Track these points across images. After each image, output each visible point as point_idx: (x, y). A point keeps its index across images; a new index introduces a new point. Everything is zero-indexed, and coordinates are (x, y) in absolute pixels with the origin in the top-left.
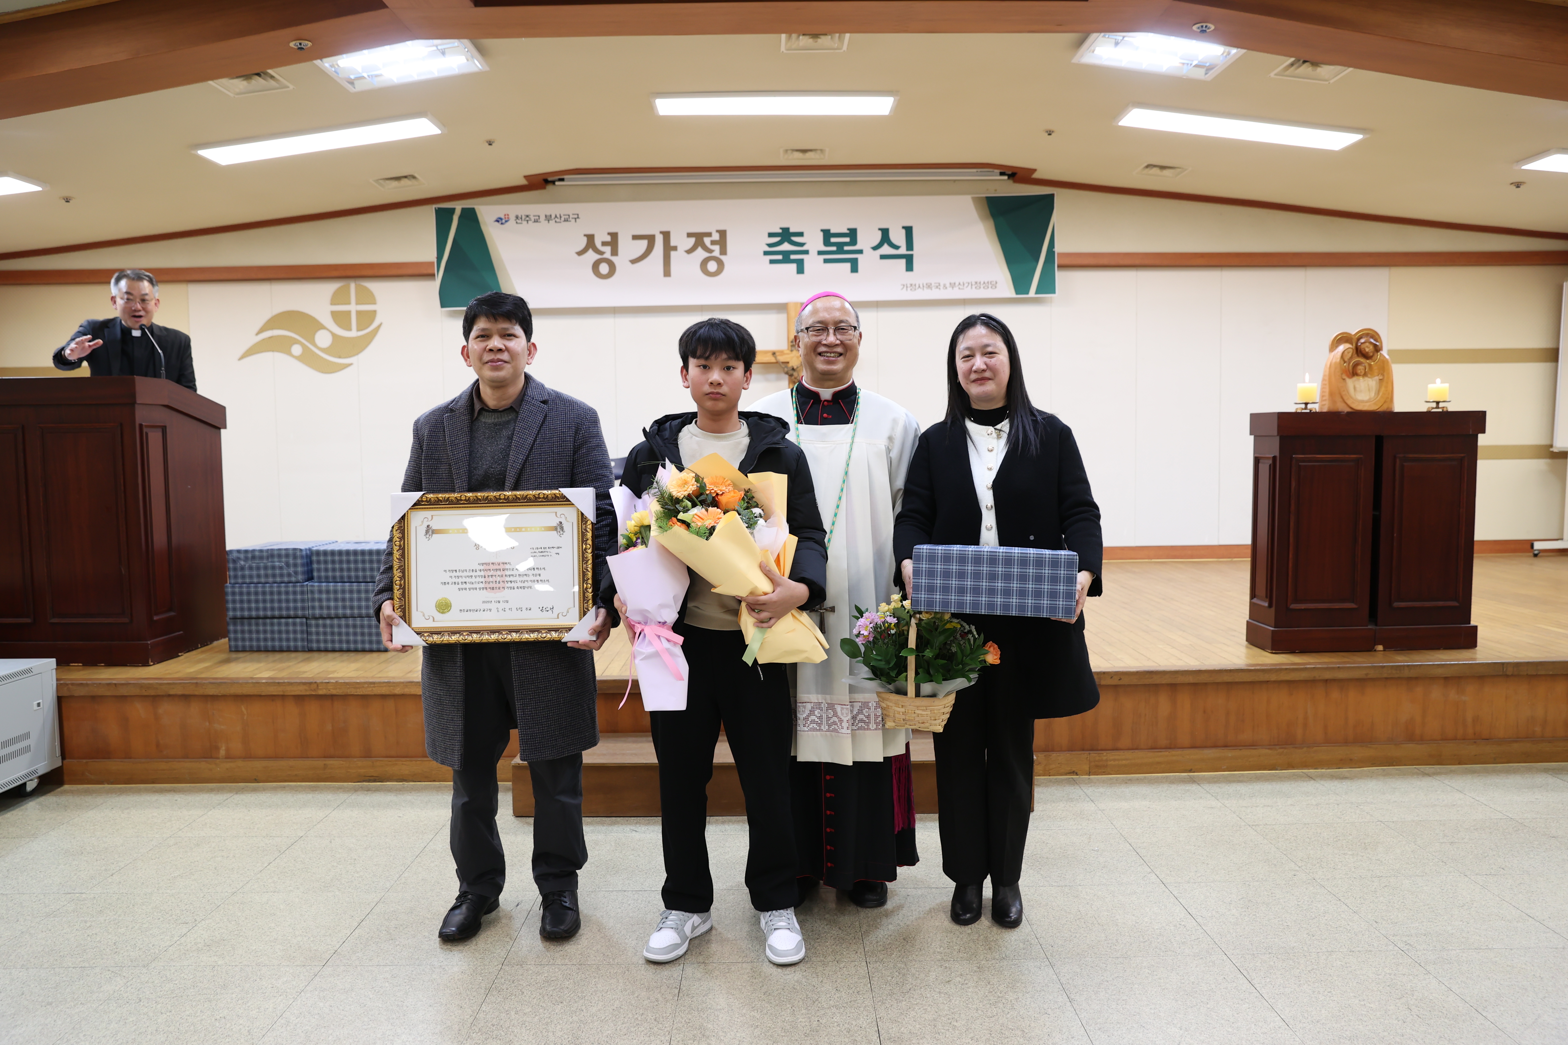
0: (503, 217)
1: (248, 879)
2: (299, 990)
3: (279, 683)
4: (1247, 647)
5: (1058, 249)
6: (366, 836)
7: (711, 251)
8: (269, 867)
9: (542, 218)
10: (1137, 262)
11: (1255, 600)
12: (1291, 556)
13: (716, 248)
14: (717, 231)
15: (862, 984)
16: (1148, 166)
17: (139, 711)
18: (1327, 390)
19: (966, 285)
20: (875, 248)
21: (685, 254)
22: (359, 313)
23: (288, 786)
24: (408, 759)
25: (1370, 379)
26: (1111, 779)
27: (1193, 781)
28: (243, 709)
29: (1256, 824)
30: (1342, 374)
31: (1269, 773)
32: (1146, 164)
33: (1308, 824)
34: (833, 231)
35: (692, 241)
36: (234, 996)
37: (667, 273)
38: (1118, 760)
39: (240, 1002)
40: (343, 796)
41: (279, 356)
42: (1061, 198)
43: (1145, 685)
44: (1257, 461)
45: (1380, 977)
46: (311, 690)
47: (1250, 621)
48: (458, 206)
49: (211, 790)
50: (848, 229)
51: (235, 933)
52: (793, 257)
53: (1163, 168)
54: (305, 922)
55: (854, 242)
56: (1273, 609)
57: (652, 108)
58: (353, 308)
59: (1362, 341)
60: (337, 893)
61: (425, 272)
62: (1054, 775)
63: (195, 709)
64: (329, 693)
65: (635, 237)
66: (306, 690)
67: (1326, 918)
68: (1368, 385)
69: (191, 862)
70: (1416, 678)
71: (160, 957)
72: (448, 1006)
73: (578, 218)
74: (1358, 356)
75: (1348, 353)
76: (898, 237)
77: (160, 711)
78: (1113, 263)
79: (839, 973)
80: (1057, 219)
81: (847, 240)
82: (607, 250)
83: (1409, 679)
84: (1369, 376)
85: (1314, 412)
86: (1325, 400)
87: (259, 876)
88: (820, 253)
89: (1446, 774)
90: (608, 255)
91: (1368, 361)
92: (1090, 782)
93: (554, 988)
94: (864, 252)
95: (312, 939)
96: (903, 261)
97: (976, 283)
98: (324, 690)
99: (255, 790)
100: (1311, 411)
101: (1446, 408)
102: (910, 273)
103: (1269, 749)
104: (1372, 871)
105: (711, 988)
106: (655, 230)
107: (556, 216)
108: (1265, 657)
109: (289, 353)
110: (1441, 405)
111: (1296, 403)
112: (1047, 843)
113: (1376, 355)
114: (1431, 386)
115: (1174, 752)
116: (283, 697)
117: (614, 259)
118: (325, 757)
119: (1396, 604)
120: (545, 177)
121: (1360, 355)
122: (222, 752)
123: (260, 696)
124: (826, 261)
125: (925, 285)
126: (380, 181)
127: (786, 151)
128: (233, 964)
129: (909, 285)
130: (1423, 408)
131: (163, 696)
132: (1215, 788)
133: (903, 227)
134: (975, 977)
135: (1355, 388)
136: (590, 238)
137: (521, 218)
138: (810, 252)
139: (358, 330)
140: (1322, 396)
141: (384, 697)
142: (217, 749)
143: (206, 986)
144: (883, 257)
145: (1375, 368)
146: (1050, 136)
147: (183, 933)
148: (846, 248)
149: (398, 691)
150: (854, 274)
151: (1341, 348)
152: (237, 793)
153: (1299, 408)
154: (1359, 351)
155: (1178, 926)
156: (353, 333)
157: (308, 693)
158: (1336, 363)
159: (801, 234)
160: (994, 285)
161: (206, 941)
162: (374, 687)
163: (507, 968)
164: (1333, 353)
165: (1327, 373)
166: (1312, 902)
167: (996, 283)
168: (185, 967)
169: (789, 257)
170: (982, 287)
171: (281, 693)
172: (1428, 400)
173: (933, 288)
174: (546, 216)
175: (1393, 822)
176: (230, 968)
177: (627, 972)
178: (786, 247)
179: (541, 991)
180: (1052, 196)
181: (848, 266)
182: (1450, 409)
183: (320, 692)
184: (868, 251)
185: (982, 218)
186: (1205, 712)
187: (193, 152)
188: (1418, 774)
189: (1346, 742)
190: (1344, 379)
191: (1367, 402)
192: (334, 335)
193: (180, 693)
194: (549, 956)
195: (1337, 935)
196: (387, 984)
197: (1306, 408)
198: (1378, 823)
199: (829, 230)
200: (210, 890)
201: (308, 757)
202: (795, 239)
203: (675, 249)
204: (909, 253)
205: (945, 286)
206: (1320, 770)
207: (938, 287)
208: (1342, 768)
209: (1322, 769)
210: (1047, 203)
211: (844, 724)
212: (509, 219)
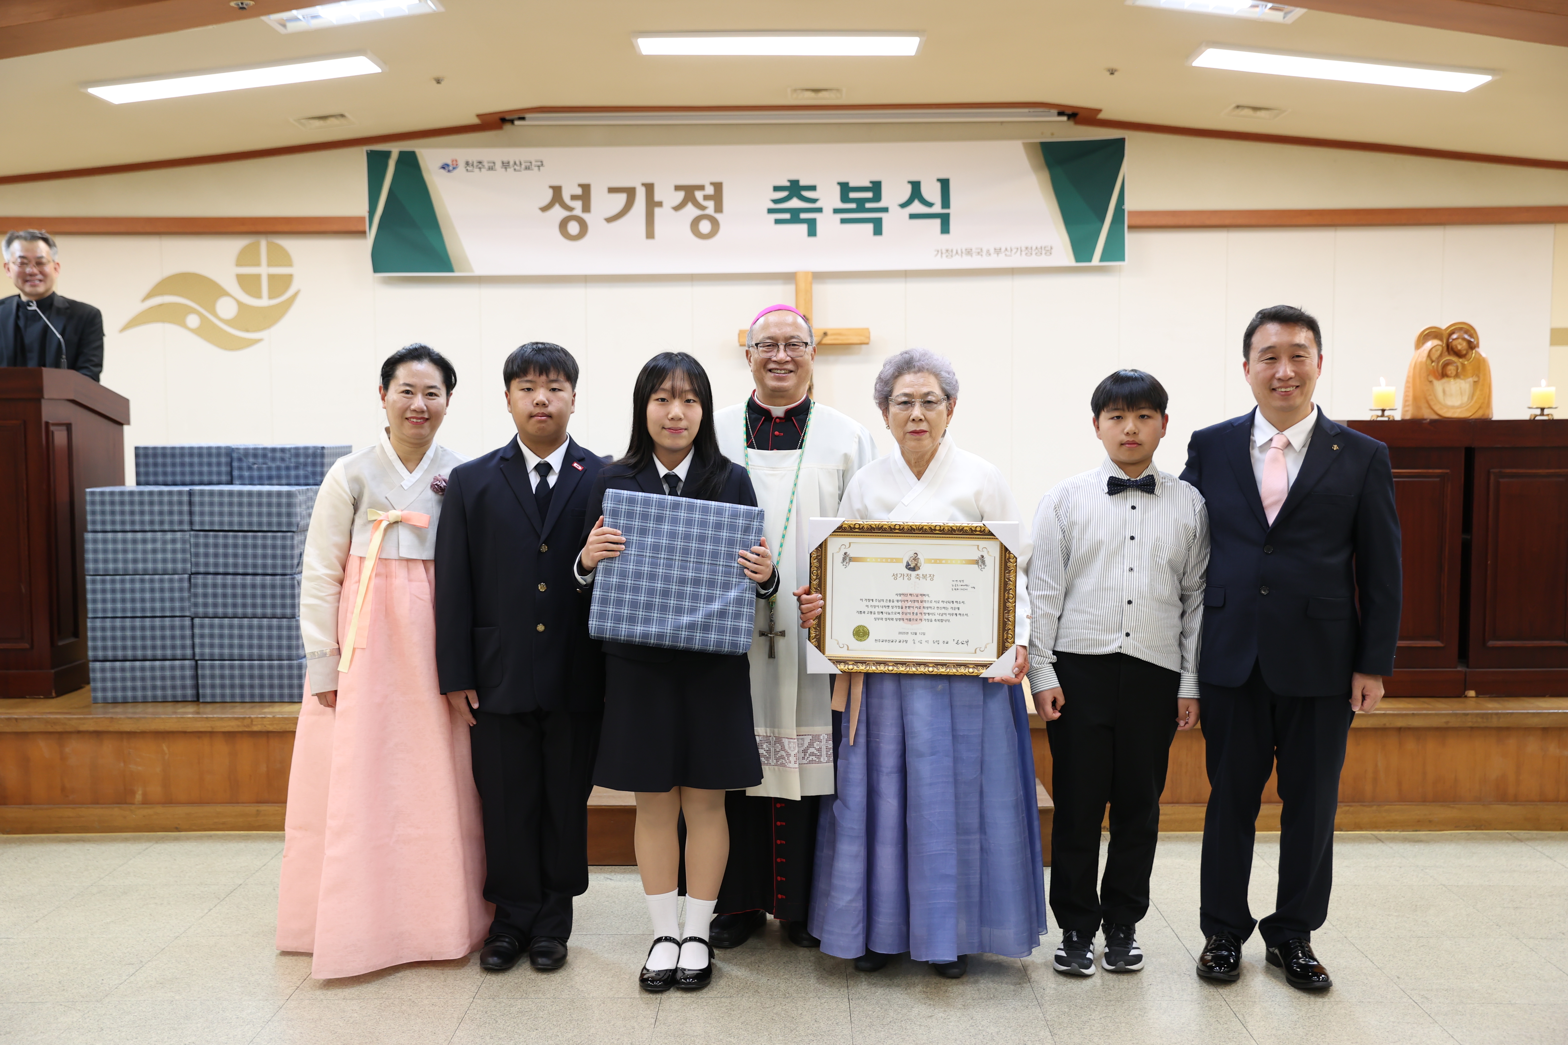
0: (449, 162)
2: (266, 1020)
3: (207, 718)
5: (1128, 206)
7: (703, 208)
8: (209, 913)
9: (498, 165)
10: (1227, 222)
13: (710, 204)
15: (842, 1017)
16: (1238, 107)
17: (43, 750)
18: (1411, 394)
19: (1014, 251)
20: (903, 206)
21: (673, 211)
22: (271, 277)
23: (215, 835)
25: (1462, 382)
28: (165, 748)
30: (1428, 375)
32: (1234, 105)
34: (851, 185)
35: (681, 195)
36: (199, 1025)
37: (650, 234)
39: (206, 1030)
41: (170, 330)
42: (1134, 142)
45: (1382, 1024)
46: (245, 726)
48: (395, 149)
49: (126, 840)
50: (871, 182)
51: (188, 972)
52: (803, 216)
53: (1256, 109)
54: (260, 962)
55: (877, 197)
57: (633, 48)
58: (264, 270)
59: (1455, 336)
61: (354, 229)
63: (108, 747)
64: (264, 729)
65: (612, 190)
66: (238, 726)
67: (1345, 972)
68: (1460, 388)
69: (122, 909)
70: (1508, 729)
71: (112, 993)
72: (421, 1032)
73: (542, 165)
74: (1449, 354)
75: (1437, 351)
76: (932, 192)
77: (67, 750)
78: (1196, 223)
79: (819, 1007)
80: (1126, 168)
81: (869, 195)
82: (578, 205)
83: (1499, 729)
84: (1462, 377)
85: (1394, 421)
86: (1408, 406)
88: (836, 211)
89: (1542, 839)
90: (578, 212)
91: (1461, 360)
93: (528, 1017)
94: (890, 210)
95: (270, 977)
96: (938, 222)
97: (1027, 248)
98: (259, 726)
99: (176, 839)
100: (1389, 419)
101: (1552, 415)
102: (945, 236)
104: (1414, 932)
105: (688, 1018)
106: (635, 181)
107: (515, 163)
109: (184, 325)
110: (1546, 412)
111: (1371, 410)
113: (1470, 353)
114: (1535, 390)
116: (211, 734)
117: (585, 216)
118: (259, 802)
119: (1491, 643)
120: (502, 115)
121: (1451, 352)
122: (139, 797)
123: (185, 733)
124: (843, 221)
125: (964, 251)
126: (303, 121)
127: (795, 90)
128: (192, 999)
129: (944, 251)
130: (1525, 415)
131: (70, 733)
133: (938, 180)
134: (958, 1014)
135: (1444, 392)
136: (557, 191)
137: (473, 165)
138: (824, 210)
139: (271, 297)
140: (1404, 401)
142: (133, 793)
143: (168, 1017)
144: (913, 216)
145: (1469, 368)
146: (1112, 76)
147: (131, 973)
148: (868, 205)
150: (878, 238)
151: (1429, 344)
152: (157, 842)
153: (1374, 415)
154: (1450, 349)
155: (1183, 975)
156: (264, 302)
157: (240, 729)
158: (1421, 362)
159: (813, 188)
160: (1049, 251)
161: (157, 979)
163: (479, 1001)
164: (1419, 350)
167: (1051, 248)
168: (141, 1002)
169: (799, 216)
170: (1034, 253)
171: (209, 729)
172: (1531, 406)
173: (974, 255)
174: (503, 163)
175: (1458, 886)
176: (189, 1002)
177: (602, 1005)
178: (795, 203)
179: (515, 1020)
180: (1122, 141)
181: (870, 227)
182: (1557, 416)
183: (255, 729)
184: (894, 209)
185: (1035, 168)
187: (83, 90)
188: (1508, 839)
189: (1424, 801)
190: (1431, 382)
191: (1458, 407)
192: (239, 303)
193: (92, 729)
194: (522, 991)
195: (1351, 987)
196: (356, 1015)
198: (1440, 887)
199: (847, 184)
200: (149, 935)
201: (239, 803)
202: (807, 194)
203: (660, 204)
204: (945, 211)
205: (988, 252)
206: (1392, 833)
207: (980, 253)
208: (1419, 831)
209: (1396, 831)
210: (1116, 149)
211: (791, 758)
212: (457, 165)
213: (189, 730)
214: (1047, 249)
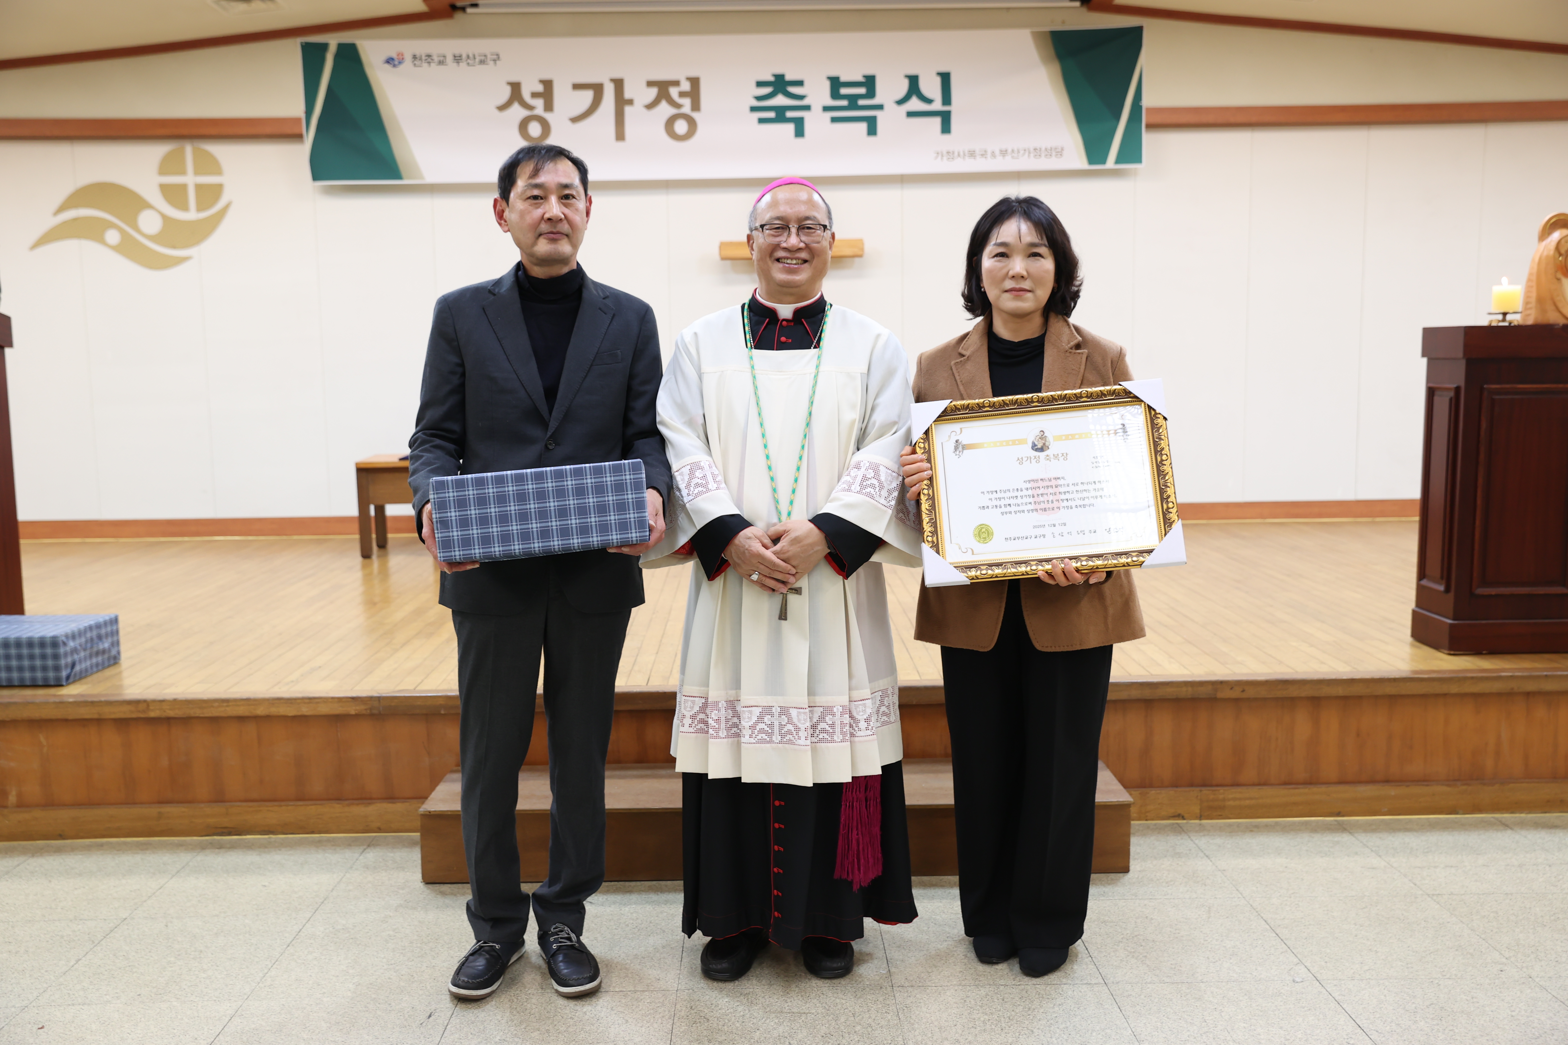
0: (395, 56)
1: (45, 985)
4: (1412, 645)
5: (1146, 102)
6: (217, 916)
7: (678, 106)
9: (450, 59)
10: (1253, 119)
11: (1424, 582)
12: (1478, 523)
13: (686, 102)
14: (688, 79)
18: (1534, 295)
19: (1022, 152)
20: (900, 102)
21: (645, 110)
22: (198, 187)
24: (276, 803)
26: (1230, 825)
27: (1342, 828)
28: (42, 739)
29: (1437, 892)
30: (1556, 272)
31: (1448, 819)
33: (1512, 894)
34: (843, 79)
35: (653, 92)
37: (620, 135)
38: (1240, 799)
40: (184, 857)
42: (1153, 31)
43: (1277, 699)
44: (1431, 393)
46: (139, 711)
47: (1417, 610)
50: (864, 76)
52: (789, 114)
55: (871, 94)
56: (1451, 595)
58: (190, 179)
60: (175, 1003)
61: (290, 131)
62: (1152, 820)
64: (164, 715)
65: (577, 87)
73: (499, 58)
75: (1566, 242)
76: (931, 87)
78: (1220, 121)
80: (1144, 60)
81: (862, 91)
82: (539, 103)
85: (1515, 326)
86: (1530, 308)
87: (61, 980)
88: (826, 109)
90: (539, 111)
92: (1202, 829)
94: (886, 107)
96: (937, 121)
97: (1035, 149)
99: (59, 851)
100: (1510, 324)
102: (946, 137)
103: (1448, 785)
106: (603, 77)
107: (468, 57)
108: (1441, 660)
109: (102, 242)
111: (1490, 314)
112: (1152, 919)
115: (1315, 789)
116: (99, 722)
117: (548, 116)
118: (159, 803)
120: (452, 2)
122: (12, 798)
123: (66, 721)
124: (834, 120)
125: (966, 152)
129: (945, 153)
132: (1374, 840)
133: (939, 74)
136: (516, 87)
137: (421, 58)
138: (813, 108)
139: (198, 211)
140: (1526, 303)
141: (241, 719)
142: (5, 794)
144: (910, 114)
148: (861, 102)
149: (261, 711)
150: (872, 139)
151: (1556, 235)
152: (33, 856)
153: (1495, 320)
156: (192, 215)
157: (134, 716)
158: (1547, 257)
159: (800, 83)
160: (1059, 152)
162: (227, 706)
164: (1544, 243)
165: (1535, 271)
166: (1532, 1012)
167: (1062, 149)
169: (785, 114)
170: (1043, 155)
171: (96, 716)
173: (978, 157)
174: (455, 57)
178: (780, 100)
180: (1138, 31)
181: (863, 126)
183: (152, 714)
184: (890, 106)
185: (1045, 61)
186: (1358, 735)
190: (1559, 279)
192: (164, 217)
197: (1504, 320)
199: (838, 78)
201: (135, 803)
202: (792, 90)
203: (630, 102)
204: (946, 108)
205: (993, 155)
206: (1517, 815)
207: (983, 155)
208: (1549, 812)
209: (1522, 813)
210: (1133, 39)
211: (801, 734)
212: (403, 59)
213: (70, 717)
214: (1058, 150)
